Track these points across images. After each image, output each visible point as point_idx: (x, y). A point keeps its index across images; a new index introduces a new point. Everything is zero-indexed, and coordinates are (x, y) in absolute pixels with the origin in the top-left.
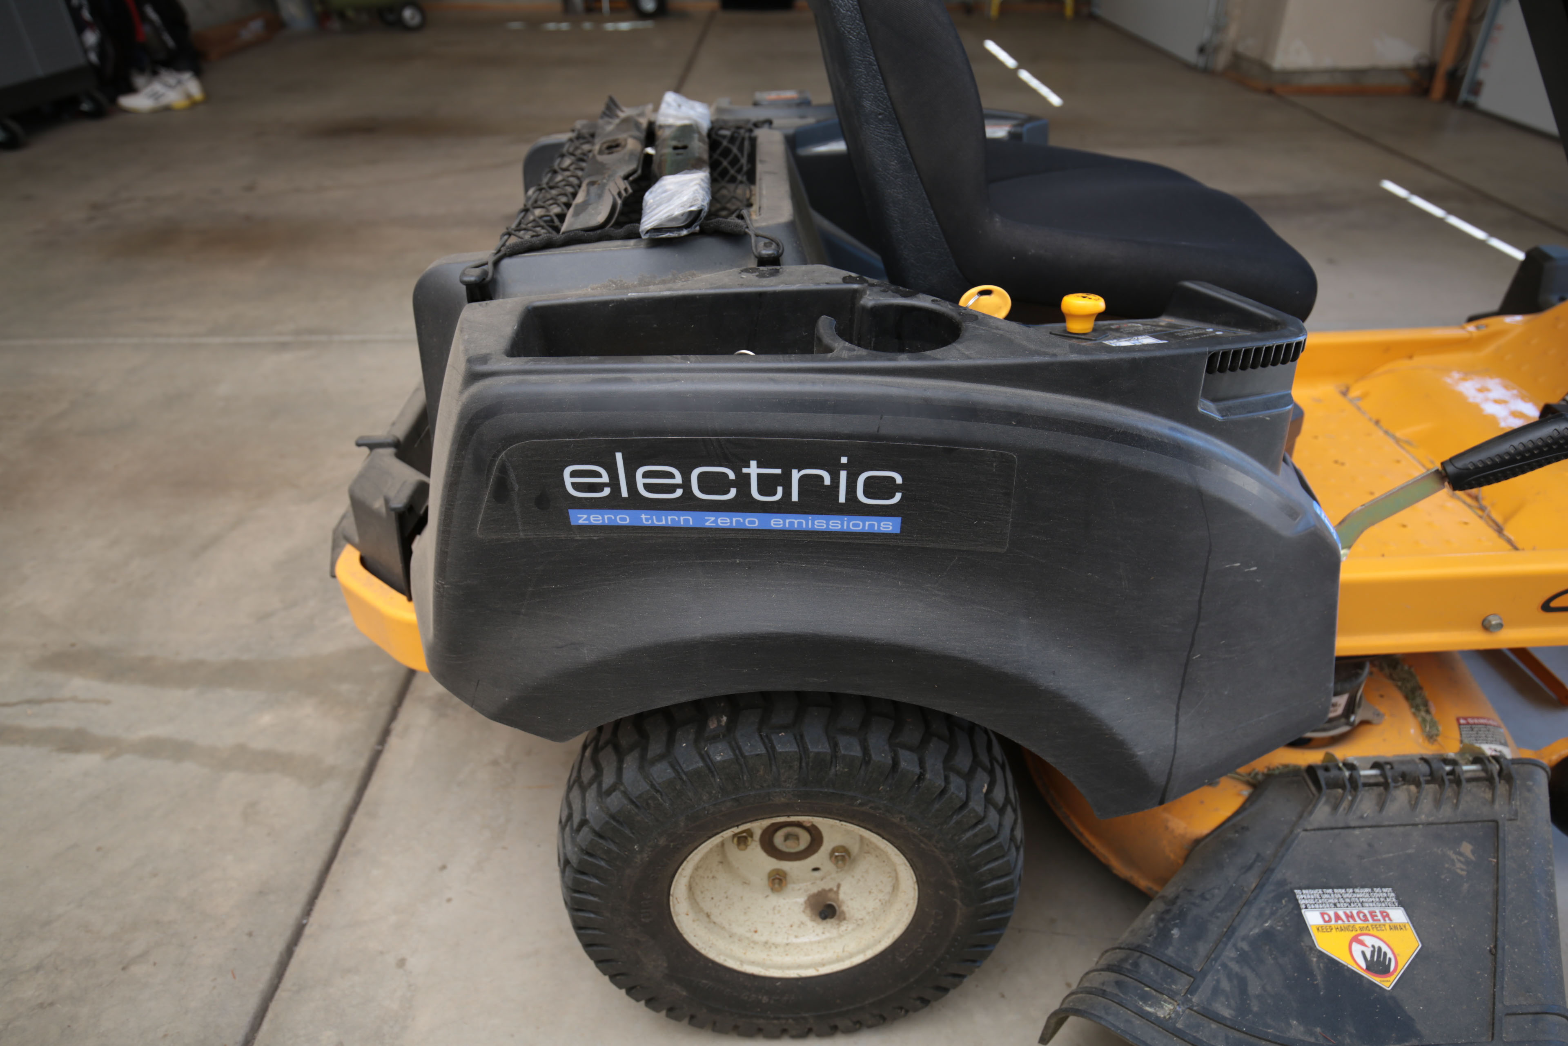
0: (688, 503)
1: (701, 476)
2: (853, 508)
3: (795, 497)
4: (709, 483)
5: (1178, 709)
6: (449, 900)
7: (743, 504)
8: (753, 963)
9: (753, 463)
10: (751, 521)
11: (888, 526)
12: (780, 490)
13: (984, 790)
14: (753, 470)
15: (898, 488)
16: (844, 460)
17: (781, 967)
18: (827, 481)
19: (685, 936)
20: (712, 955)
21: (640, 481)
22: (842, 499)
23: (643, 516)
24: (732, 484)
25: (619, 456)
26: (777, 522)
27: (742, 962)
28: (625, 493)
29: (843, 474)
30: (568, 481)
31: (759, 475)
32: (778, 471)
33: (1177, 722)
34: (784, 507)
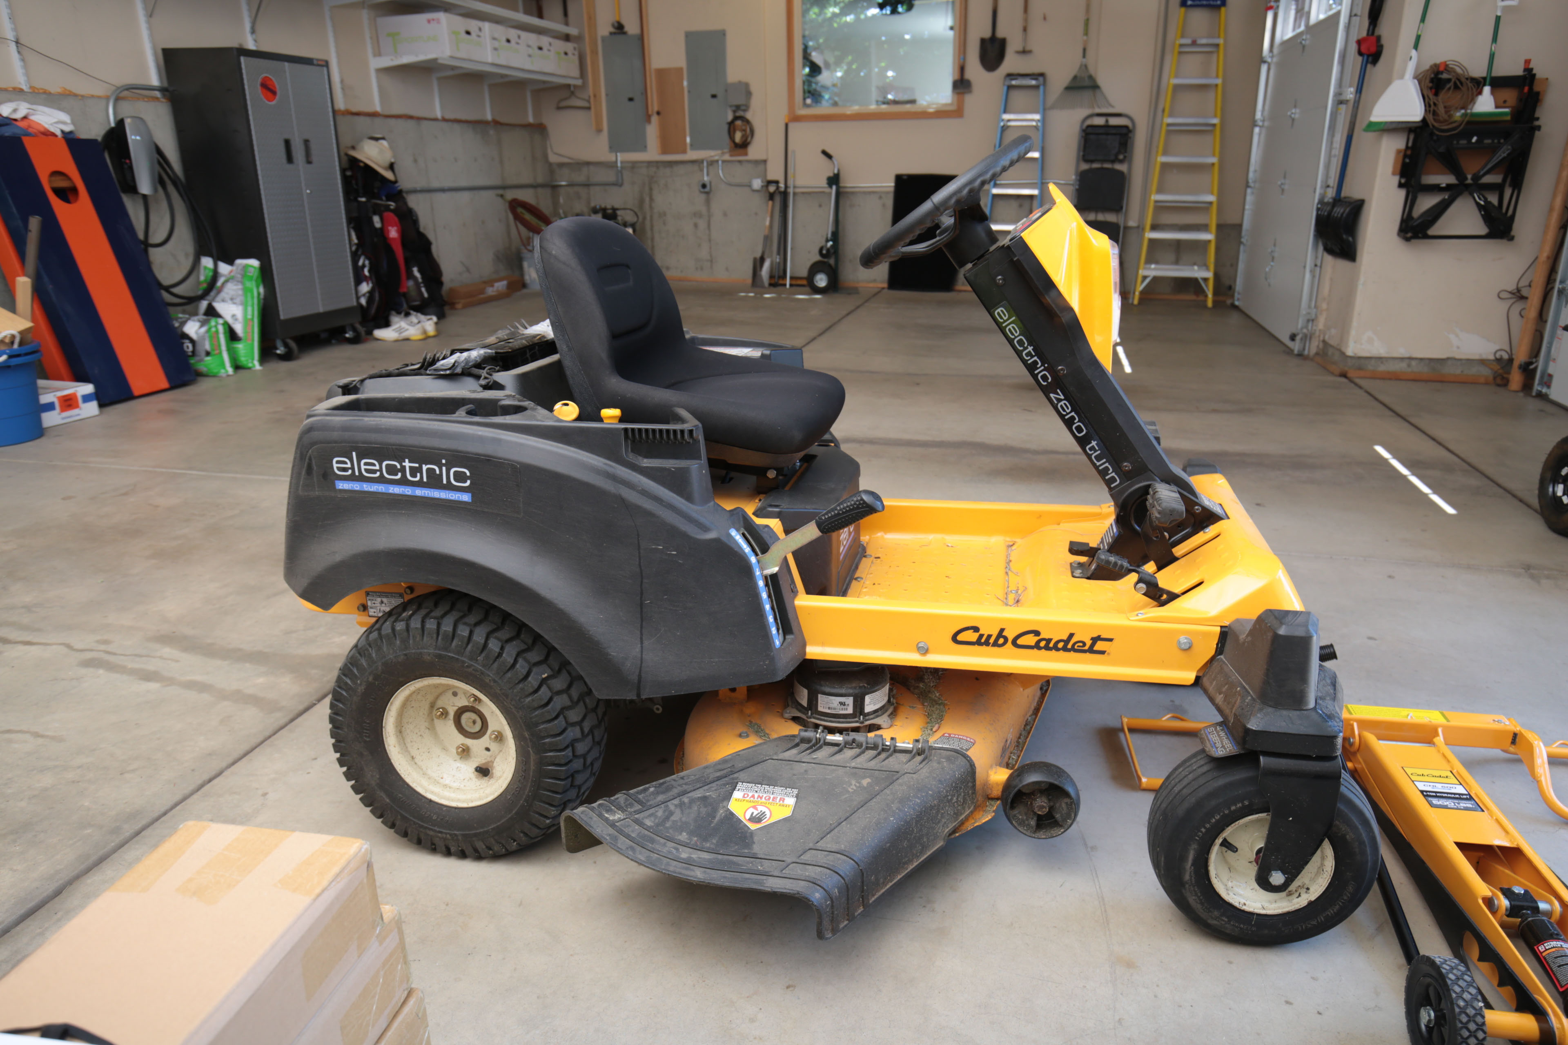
0: (381, 480)
1: (387, 466)
2: (449, 487)
3: (425, 480)
4: (391, 470)
5: (642, 634)
6: (308, 773)
7: (404, 482)
8: (432, 793)
9: (407, 460)
10: (408, 491)
11: (466, 497)
12: (418, 475)
13: (544, 676)
14: (407, 464)
15: (468, 478)
16: (444, 461)
17: (448, 799)
18: (438, 472)
19: (392, 761)
20: (408, 780)
21: (363, 467)
22: (445, 482)
23: (365, 486)
24: (399, 470)
25: (354, 454)
26: (419, 492)
27: (426, 791)
28: (357, 473)
29: (444, 469)
30: (335, 465)
31: (410, 467)
32: (417, 465)
33: (642, 643)
34: (420, 484)
